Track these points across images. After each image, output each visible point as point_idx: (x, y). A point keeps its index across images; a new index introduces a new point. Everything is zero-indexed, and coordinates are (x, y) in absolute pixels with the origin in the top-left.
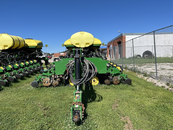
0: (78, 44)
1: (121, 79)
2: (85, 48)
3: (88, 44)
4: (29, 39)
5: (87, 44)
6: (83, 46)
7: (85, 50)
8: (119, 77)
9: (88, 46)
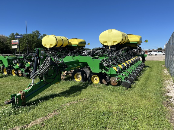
0: (106, 42)
1: (118, 80)
2: (112, 46)
3: (116, 42)
4: (74, 38)
5: (114, 42)
6: (110, 44)
7: (112, 48)
8: (117, 78)
9: (115, 44)
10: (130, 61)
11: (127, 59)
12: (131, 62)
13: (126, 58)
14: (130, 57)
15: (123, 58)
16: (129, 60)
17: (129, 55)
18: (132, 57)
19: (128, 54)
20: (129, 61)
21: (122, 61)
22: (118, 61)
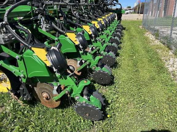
8: (56, 88)
10: (102, 19)
11: (96, 17)
12: (103, 23)
13: (93, 14)
14: (101, 13)
15: (87, 15)
16: (100, 17)
17: (99, 9)
18: (103, 13)
19: (98, 6)
20: (99, 19)
21: (83, 21)
22: (72, 20)
